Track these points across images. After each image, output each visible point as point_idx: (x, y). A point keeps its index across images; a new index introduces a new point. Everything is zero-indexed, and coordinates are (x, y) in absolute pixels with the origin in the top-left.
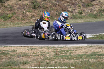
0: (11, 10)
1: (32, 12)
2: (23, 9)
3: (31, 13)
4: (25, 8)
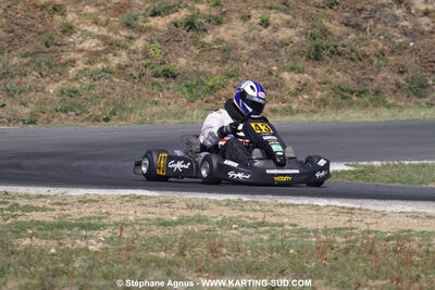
0: (224, 62)
1: (303, 72)
2: (270, 60)
3: (297, 77)
4: (279, 54)
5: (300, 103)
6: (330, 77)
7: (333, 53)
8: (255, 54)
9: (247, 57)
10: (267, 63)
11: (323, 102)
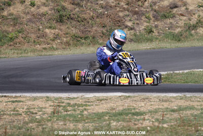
0: (15, 25)
1: (56, 29)
2: (38, 23)
3: (53, 31)
4: (42, 20)
5: (56, 44)
6: (69, 30)
7: (68, 18)
8: (30, 20)
9: (26, 22)
10: (36, 25)
11: (68, 44)
